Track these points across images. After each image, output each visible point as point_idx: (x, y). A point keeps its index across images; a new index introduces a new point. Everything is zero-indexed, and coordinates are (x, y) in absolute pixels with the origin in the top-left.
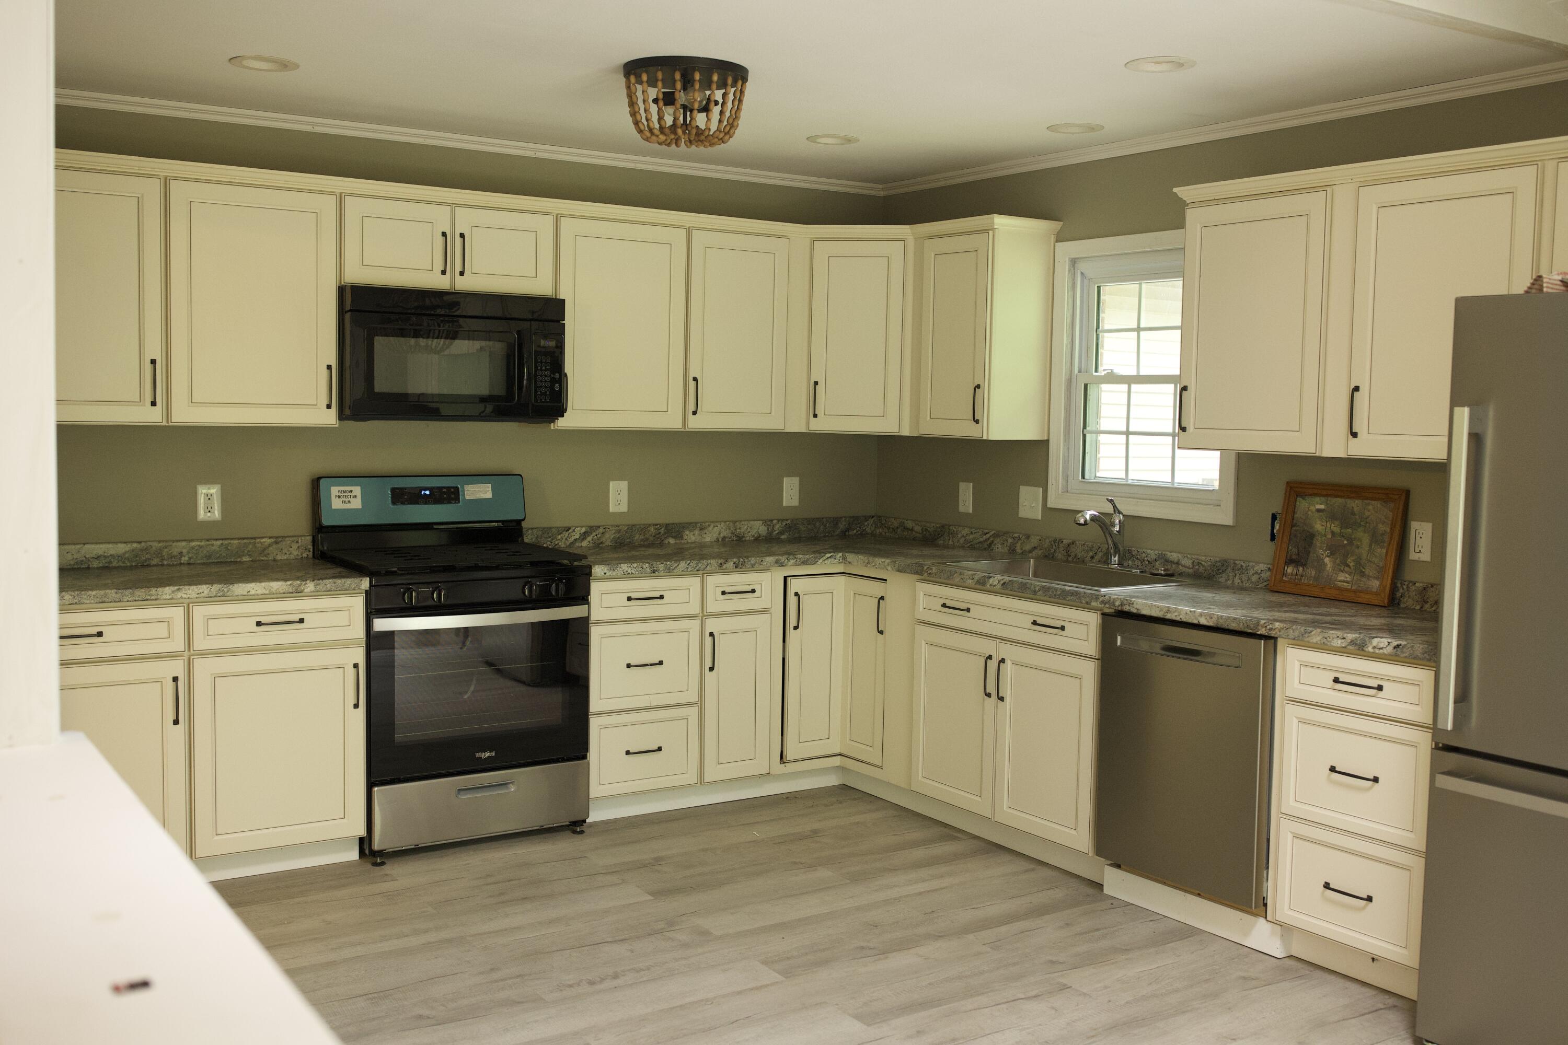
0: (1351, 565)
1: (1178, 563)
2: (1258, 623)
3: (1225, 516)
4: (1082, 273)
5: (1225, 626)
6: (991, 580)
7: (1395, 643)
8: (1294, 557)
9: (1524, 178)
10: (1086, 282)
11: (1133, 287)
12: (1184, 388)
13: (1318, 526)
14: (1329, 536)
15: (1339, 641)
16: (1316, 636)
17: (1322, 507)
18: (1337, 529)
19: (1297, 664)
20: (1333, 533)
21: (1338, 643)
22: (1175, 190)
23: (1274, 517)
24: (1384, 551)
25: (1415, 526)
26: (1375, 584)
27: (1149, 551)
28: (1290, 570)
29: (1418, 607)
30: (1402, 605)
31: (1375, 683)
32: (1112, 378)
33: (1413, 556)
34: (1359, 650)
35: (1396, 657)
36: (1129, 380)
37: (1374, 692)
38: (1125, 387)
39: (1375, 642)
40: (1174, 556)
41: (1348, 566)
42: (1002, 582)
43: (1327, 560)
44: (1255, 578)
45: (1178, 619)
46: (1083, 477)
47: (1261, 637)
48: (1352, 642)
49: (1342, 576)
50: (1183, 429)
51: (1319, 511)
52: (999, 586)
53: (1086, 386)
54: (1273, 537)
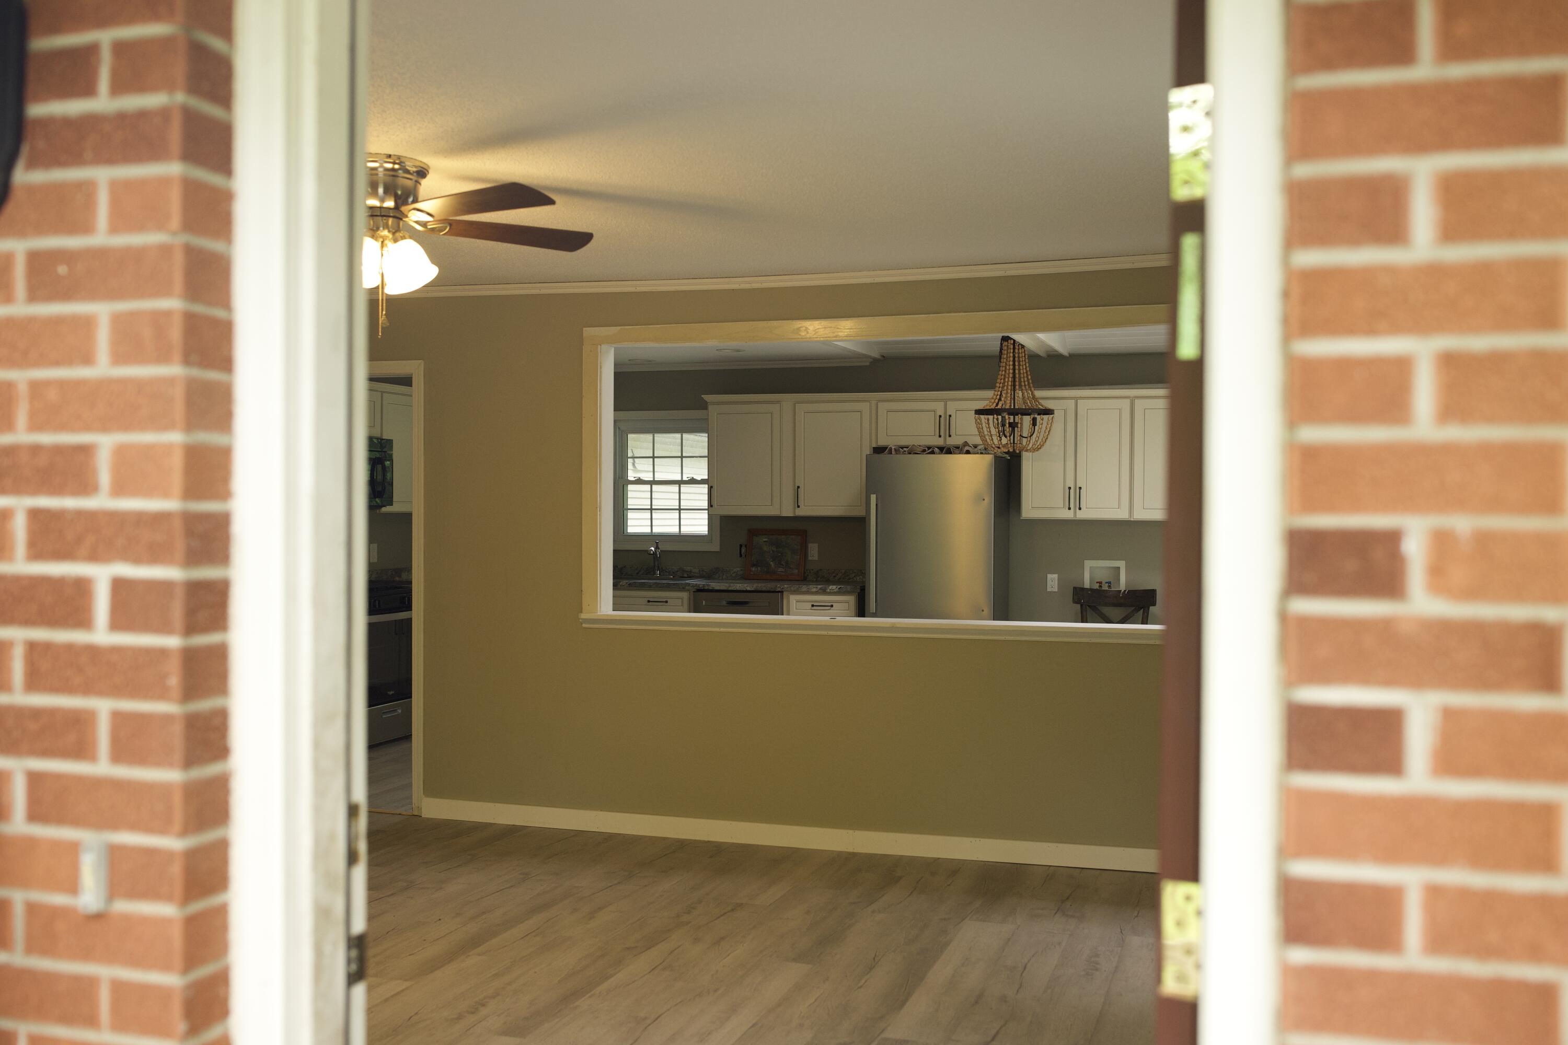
0: (784, 564)
1: (691, 572)
2: (776, 587)
3: (715, 547)
4: (619, 428)
5: (760, 589)
6: (621, 583)
7: (839, 587)
8: (755, 563)
9: (864, 407)
10: (620, 432)
11: (649, 437)
12: (711, 487)
13: (765, 548)
14: (771, 553)
15: (815, 589)
16: (804, 588)
17: (766, 540)
18: (774, 549)
19: (795, 601)
20: (773, 551)
21: (814, 590)
22: (703, 396)
23: (741, 546)
24: (799, 557)
25: (810, 545)
26: (796, 571)
27: (673, 567)
28: (753, 569)
29: (815, 580)
30: (807, 579)
31: (830, 604)
32: (639, 481)
33: (810, 558)
34: (824, 592)
35: (839, 593)
36: (652, 483)
37: (829, 607)
38: (649, 486)
39: (830, 587)
40: (688, 569)
41: (783, 565)
42: (629, 583)
43: (771, 563)
44: (733, 575)
45: (735, 589)
46: (623, 533)
47: (778, 592)
48: (820, 589)
49: (780, 570)
50: (712, 506)
51: (765, 541)
52: (627, 585)
53: (623, 485)
54: (741, 555)
